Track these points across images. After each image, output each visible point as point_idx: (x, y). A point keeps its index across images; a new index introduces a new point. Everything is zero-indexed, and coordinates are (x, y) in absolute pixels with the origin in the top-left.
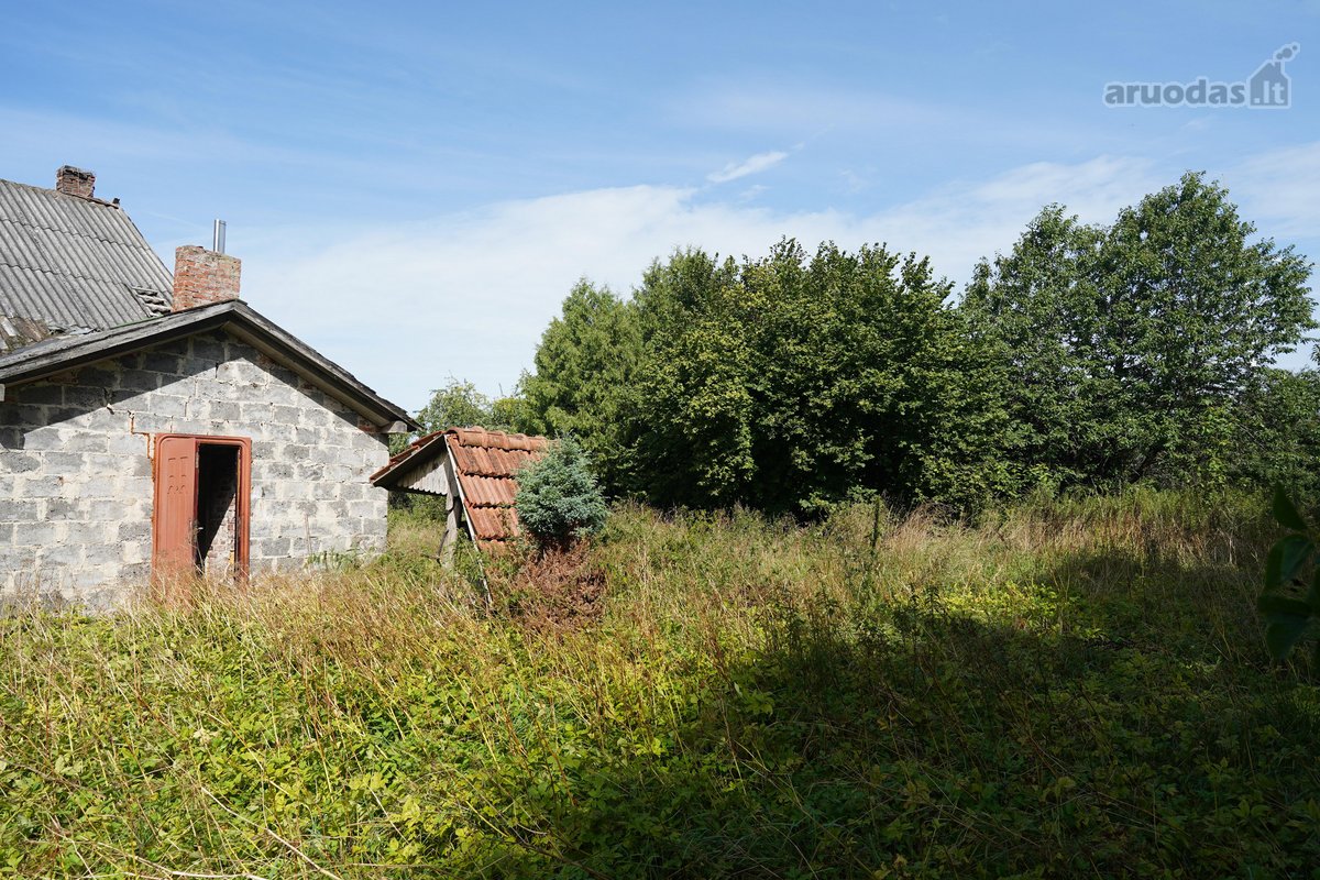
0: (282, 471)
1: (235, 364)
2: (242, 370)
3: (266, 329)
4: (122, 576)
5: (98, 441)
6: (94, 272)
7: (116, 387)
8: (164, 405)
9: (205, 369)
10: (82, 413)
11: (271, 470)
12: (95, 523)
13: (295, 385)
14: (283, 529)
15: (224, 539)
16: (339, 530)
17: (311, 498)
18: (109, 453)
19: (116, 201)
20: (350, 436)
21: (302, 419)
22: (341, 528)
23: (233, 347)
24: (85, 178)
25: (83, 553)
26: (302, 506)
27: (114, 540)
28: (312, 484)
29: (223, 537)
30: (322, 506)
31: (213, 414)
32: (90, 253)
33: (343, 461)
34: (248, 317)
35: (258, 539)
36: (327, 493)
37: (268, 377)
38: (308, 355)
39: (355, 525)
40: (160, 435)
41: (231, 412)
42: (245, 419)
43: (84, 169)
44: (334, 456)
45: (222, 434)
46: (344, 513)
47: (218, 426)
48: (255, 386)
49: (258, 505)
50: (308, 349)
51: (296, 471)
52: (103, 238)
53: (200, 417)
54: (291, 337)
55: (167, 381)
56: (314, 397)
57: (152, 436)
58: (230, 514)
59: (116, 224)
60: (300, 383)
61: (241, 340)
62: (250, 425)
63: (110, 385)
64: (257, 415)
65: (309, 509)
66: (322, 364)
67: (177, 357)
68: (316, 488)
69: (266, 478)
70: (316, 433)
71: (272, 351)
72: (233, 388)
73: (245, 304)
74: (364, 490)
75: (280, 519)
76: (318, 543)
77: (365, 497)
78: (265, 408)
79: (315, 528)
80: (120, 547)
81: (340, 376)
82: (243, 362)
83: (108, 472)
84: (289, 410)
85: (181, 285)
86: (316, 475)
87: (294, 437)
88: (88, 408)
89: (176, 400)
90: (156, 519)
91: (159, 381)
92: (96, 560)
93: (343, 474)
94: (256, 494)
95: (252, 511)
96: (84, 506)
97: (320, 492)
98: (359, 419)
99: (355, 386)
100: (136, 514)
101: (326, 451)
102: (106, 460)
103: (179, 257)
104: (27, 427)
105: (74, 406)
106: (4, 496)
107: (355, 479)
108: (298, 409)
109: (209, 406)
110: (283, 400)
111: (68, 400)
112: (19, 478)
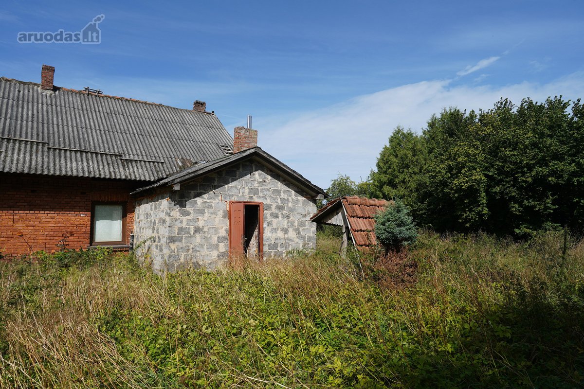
0: (275, 215)
1: (257, 172)
2: (259, 175)
3: (268, 158)
4: (219, 256)
5: (210, 204)
6: (206, 140)
7: (216, 184)
8: (232, 190)
9: (246, 175)
10: (205, 194)
11: (271, 215)
12: (209, 236)
13: (279, 180)
14: (276, 239)
15: (254, 243)
16: (297, 240)
17: (286, 227)
18: (213, 209)
19: (213, 112)
20: (301, 201)
21: (282, 194)
22: (298, 239)
23: (256, 166)
24: (203, 104)
25: (205, 247)
26: (283, 230)
27: (216, 242)
28: (286, 221)
29: (253, 242)
30: (290, 230)
31: (249, 193)
32: (205, 133)
33: (298, 211)
34: (261, 153)
35: (267, 243)
36: (292, 225)
37: (269, 177)
38: (284, 168)
39: (304, 238)
40: (230, 202)
41: (255, 192)
42: (261, 195)
43: (202, 101)
44: (294, 209)
45: (252, 201)
46: (299, 233)
47: (251, 198)
48: (264, 181)
49: (266, 229)
50: (284, 165)
51: (280, 215)
52: (209, 126)
53: (245, 194)
54: (277, 161)
55: (233, 180)
56: (286, 185)
57: (228, 202)
58: (256, 233)
59: (213, 121)
60: (281, 179)
61: (259, 163)
62: (263, 197)
63: (214, 183)
64: (265, 193)
65: (286, 231)
66: (289, 171)
67: (236, 171)
68: (288, 222)
69: (269, 218)
70: (288, 200)
71: (271, 167)
72: (256, 182)
73: (260, 148)
74: (307, 223)
75: (274, 235)
76: (289, 245)
77: (307, 227)
78: (268, 190)
79: (288, 239)
80: (218, 245)
81: (297, 176)
82: (260, 172)
83: (213, 216)
84: (277, 190)
85: (236, 142)
86: (288, 217)
87: (279, 201)
88: (207, 192)
89: (236, 188)
90: (230, 235)
91: (230, 181)
92: (210, 250)
93: (298, 217)
94: (265, 225)
95: (264, 232)
96: (206, 229)
97: (289, 224)
98: (304, 193)
99: (303, 180)
100: (223, 233)
101: (292, 207)
102: (212, 211)
103: (235, 131)
104: (187, 199)
105: (202, 191)
106: (179, 225)
107: (303, 219)
108: (280, 190)
109: (248, 190)
110: (275, 187)
111: (200, 189)
112: (185, 219)
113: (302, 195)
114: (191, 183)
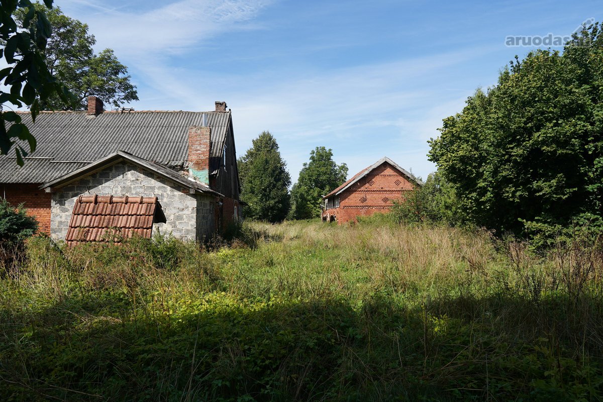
1: (129, 172)
2: (132, 174)
7: (91, 185)
8: (105, 189)
9: (119, 176)
13: (153, 178)
20: (177, 196)
21: (156, 190)
22: (174, 232)
23: (129, 166)
31: (122, 191)
33: (175, 206)
36: (168, 218)
37: (142, 176)
39: (180, 231)
41: (129, 189)
42: (134, 192)
44: (170, 204)
46: (175, 226)
47: (124, 195)
48: (137, 180)
53: (118, 193)
55: (106, 181)
56: (161, 181)
60: (155, 177)
61: (131, 164)
62: (136, 194)
63: (89, 184)
64: (138, 190)
67: (109, 173)
70: (162, 195)
72: (129, 181)
74: (184, 217)
77: (185, 220)
78: (141, 187)
82: (133, 171)
84: (151, 188)
89: (109, 187)
91: (104, 181)
93: (174, 211)
98: (182, 188)
101: (166, 202)
104: (66, 199)
105: (79, 192)
106: (60, 220)
107: (180, 213)
108: (154, 187)
109: (120, 188)
110: (148, 184)
111: (77, 190)
112: (63, 214)
113: (180, 191)
114: (69, 186)
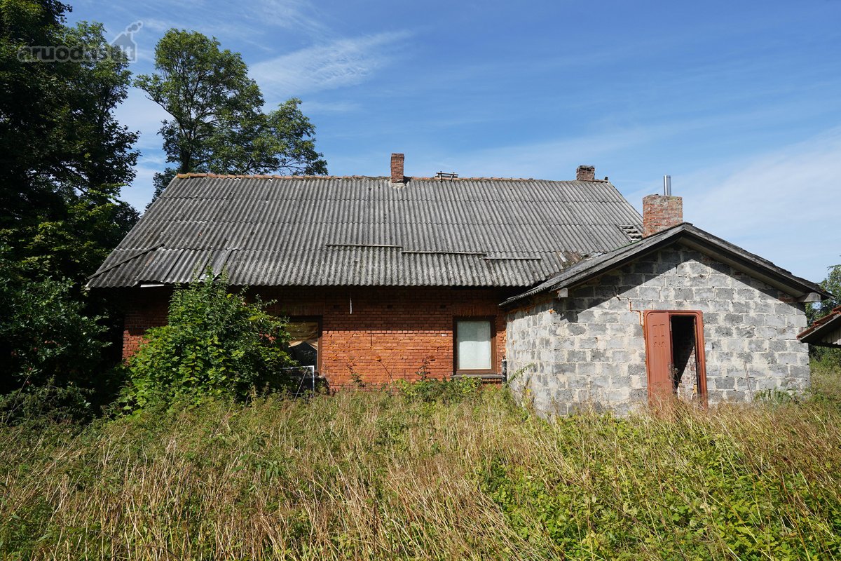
0: (725, 331)
1: (687, 263)
2: (692, 267)
3: (706, 238)
4: (631, 396)
5: (613, 316)
6: (599, 221)
7: (621, 285)
8: (647, 293)
9: (669, 269)
10: (604, 301)
11: (717, 331)
12: (615, 364)
13: (729, 274)
14: (729, 371)
15: (689, 376)
16: (770, 373)
17: (747, 350)
18: (619, 323)
19: (606, 178)
20: (773, 306)
21: (736, 296)
22: (772, 372)
23: (685, 253)
24: (590, 170)
25: (610, 381)
26: (741, 355)
27: (626, 374)
28: (747, 341)
29: (688, 374)
30: (756, 355)
31: (676, 296)
32: (596, 211)
33: (769, 324)
34: (694, 232)
35: (712, 377)
36: (759, 347)
37: (709, 270)
38: (737, 252)
39: (784, 369)
40: (646, 311)
41: (687, 295)
42: (697, 298)
43: (588, 165)
44: (761, 321)
45: (683, 309)
46: (773, 361)
47: (680, 304)
48: (702, 277)
49: (710, 355)
50: (736, 248)
51: (734, 331)
52: (601, 200)
53: (669, 299)
54: (724, 242)
55: (648, 278)
56: (743, 280)
57: (642, 312)
58: (692, 360)
59: (607, 191)
60: (732, 271)
61: (690, 248)
62: (700, 302)
63: (617, 284)
64: (705, 295)
65: (747, 358)
66: (747, 257)
67: (652, 264)
68: (750, 343)
69: (714, 337)
70: (747, 305)
71: (711, 252)
72: (687, 279)
73: (691, 225)
74: (788, 344)
75: (725, 365)
76: (755, 382)
77: (790, 350)
78: (709, 290)
79: (752, 371)
80: (629, 378)
81: (762, 264)
82: (693, 262)
83: (620, 334)
84: (726, 291)
85: (647, 219)
86: (750, 334)
87: (731, 308)
88: (607, 298)
89: (654, 289)
90: (648, 362)
91: (643, 279)
92: (617, 385)
93: (769, 333)
94: (708, 347)
95: (707, 358)
96: (609, 354)
97: (753, 346)
98: (779, 293)
99: (774, 270)
100: (636, 359)
101: (755, 317)
102: (618, 327)
103: (645, 203)
104: (578, 310)
105: (600, 297)
106: (570, 348)
107: (780, 337)
108: (732, 290)
109: (673, 292)
110: (721, 284)
111: (597, 294)
112: (577, 338)
113: (776, 297)
114: (583, 287)
